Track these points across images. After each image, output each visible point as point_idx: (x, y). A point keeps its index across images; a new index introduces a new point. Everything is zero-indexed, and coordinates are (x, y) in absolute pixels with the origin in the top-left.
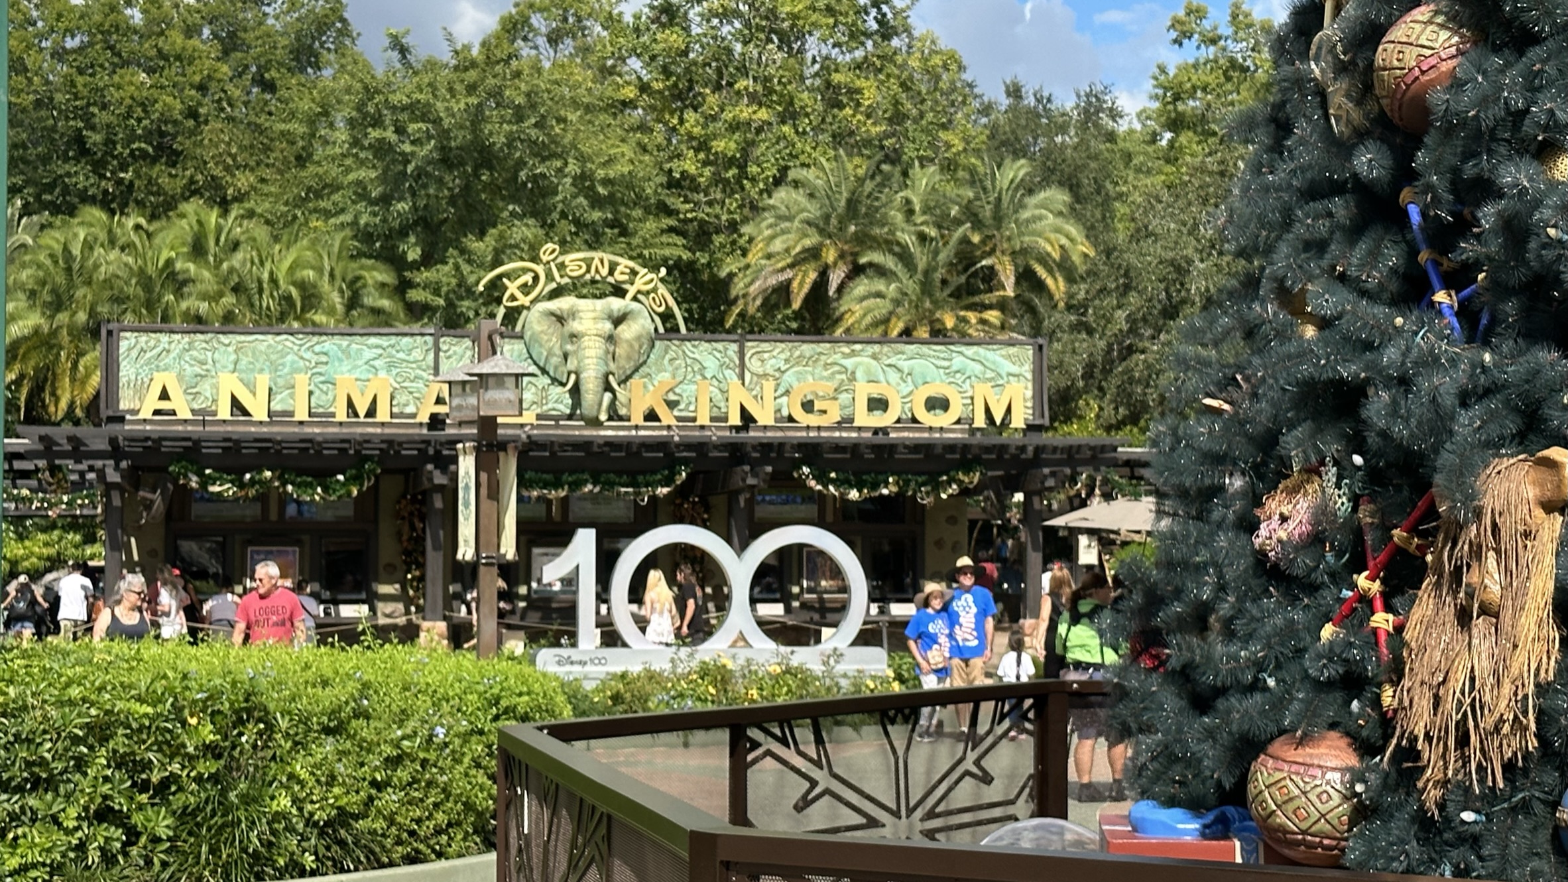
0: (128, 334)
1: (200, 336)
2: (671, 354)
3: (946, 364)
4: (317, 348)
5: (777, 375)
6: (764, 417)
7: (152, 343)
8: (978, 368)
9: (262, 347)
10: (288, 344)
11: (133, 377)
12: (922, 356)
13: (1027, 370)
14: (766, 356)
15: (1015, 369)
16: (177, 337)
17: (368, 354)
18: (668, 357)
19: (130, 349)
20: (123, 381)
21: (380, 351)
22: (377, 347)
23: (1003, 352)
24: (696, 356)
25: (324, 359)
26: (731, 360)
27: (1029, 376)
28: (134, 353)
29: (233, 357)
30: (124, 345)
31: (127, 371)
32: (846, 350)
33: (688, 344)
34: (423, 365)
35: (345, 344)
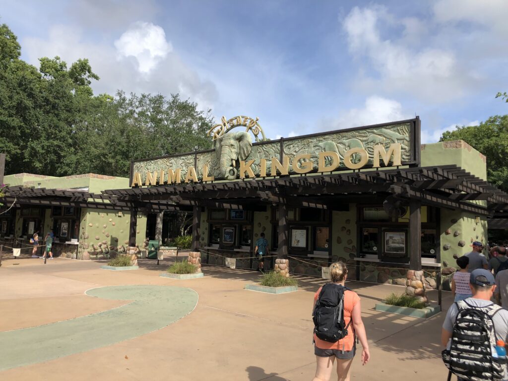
0: (135, 163)
1: (148, 162)
2: (259, 150)
3: (365, 139)
4: (170, 162)
5: (295, 153)
6: (284, 172)
7: (139, 165)
8: (382, 139)
9: (159, 163)
10: (164, 161)
12: (354, 137)
13: (407, 136)
15: (400, 136)
16: (144, 162)
17: (181, 162)
23: (395, 129)
24: (267, 150)
25: (171, 165)
26: (278, 150)
27: (408, 139)
28: (136, 168)
31: (134, 173)
32: (322, 139)
33: (264, 146)
34: (193, 164)
35: (176, 159)
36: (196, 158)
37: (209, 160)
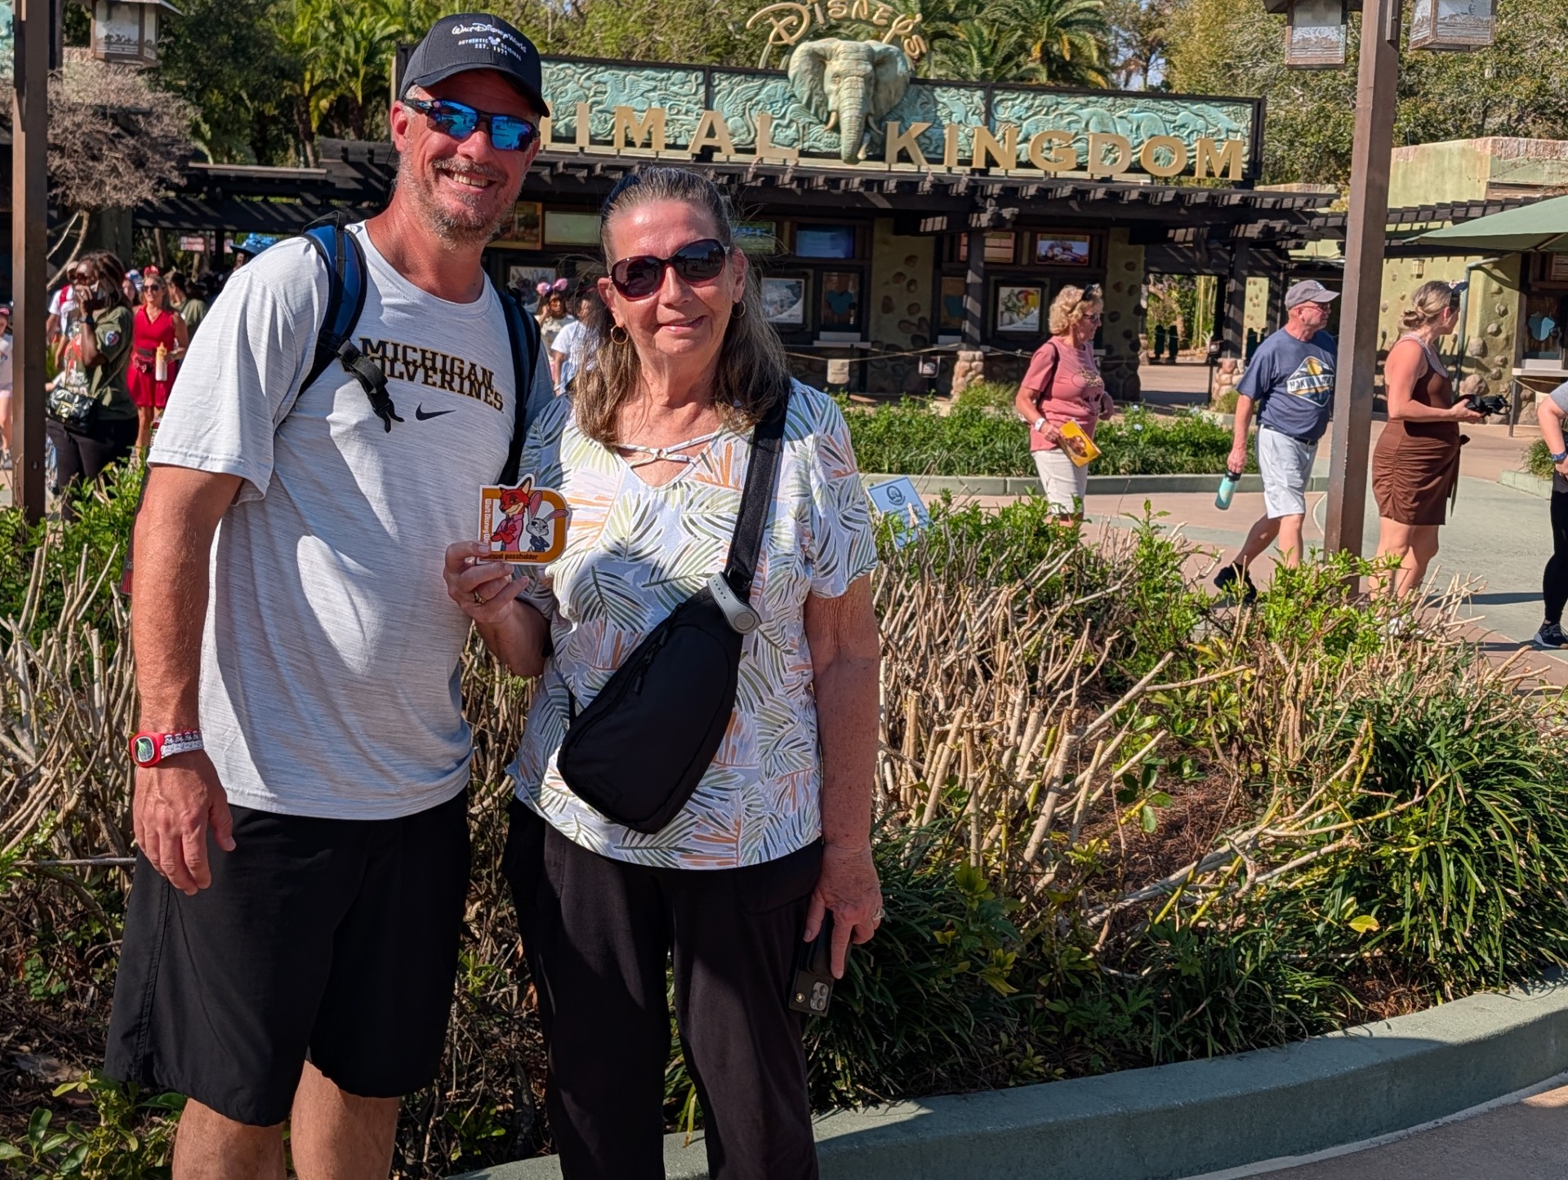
2: (923, 98)
3: (1172, 117)
4: (597, 77)
5: (1018, 122)
8: (1201, 123)
10: (570, 72)
12: (1152, 110)
13: (1245, 127)
14: (1010, 104)
15: (1234, 126)
17: (645, 85)
18: (920, 101)
21: (654, 83)
22: (653, 79)
23: (1225, 109)
24: (946, 101)
25: (601, 88)
26: (978, 106)
27: (1247, 132)
32: (1082, 100)
33: (939, 90)
34: (694, 99)
35: (623, 73)
36: (708, 83)
37: (757, 94)
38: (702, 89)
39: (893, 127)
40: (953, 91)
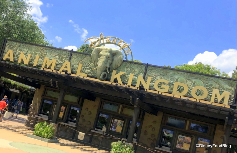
0: (8, 41)
1: (22, 44)
2: (127, 66)
3: (207, 82)
4: (45, 51)
5: (155, 77)
6: (146, 86)
7: (12, 44)
8: (217, 86)
10: (39, 49)
11: (7, 51)
12: (200, 79)
13: (233, 89)
14: (153, 71)
16: (18, 43)
17: (56, 54)
18: (126, 67)
19: (8, 45)
20: (5, 51)
23: (227, 82)
24: (133, 68)
26: (143, 71)
27: (234, 91)
28: (9, 46)
29: (27, 50)
30: (7, 44)
31: (6, 49)
32: (177, 73)
33: (132, 64)
34: (67, 59)
35: (51, 51)
36: (71, 56)
37: (83, 60)
38: (69, 57)
39: (114, 72)
40: (136, 65)
